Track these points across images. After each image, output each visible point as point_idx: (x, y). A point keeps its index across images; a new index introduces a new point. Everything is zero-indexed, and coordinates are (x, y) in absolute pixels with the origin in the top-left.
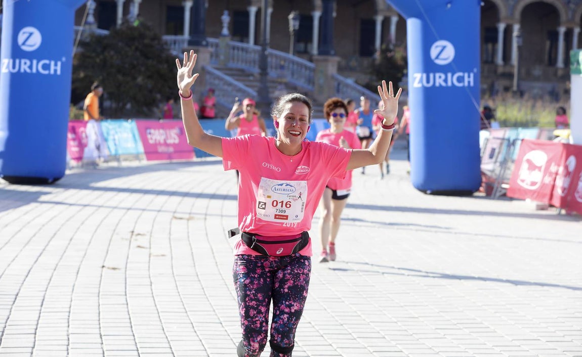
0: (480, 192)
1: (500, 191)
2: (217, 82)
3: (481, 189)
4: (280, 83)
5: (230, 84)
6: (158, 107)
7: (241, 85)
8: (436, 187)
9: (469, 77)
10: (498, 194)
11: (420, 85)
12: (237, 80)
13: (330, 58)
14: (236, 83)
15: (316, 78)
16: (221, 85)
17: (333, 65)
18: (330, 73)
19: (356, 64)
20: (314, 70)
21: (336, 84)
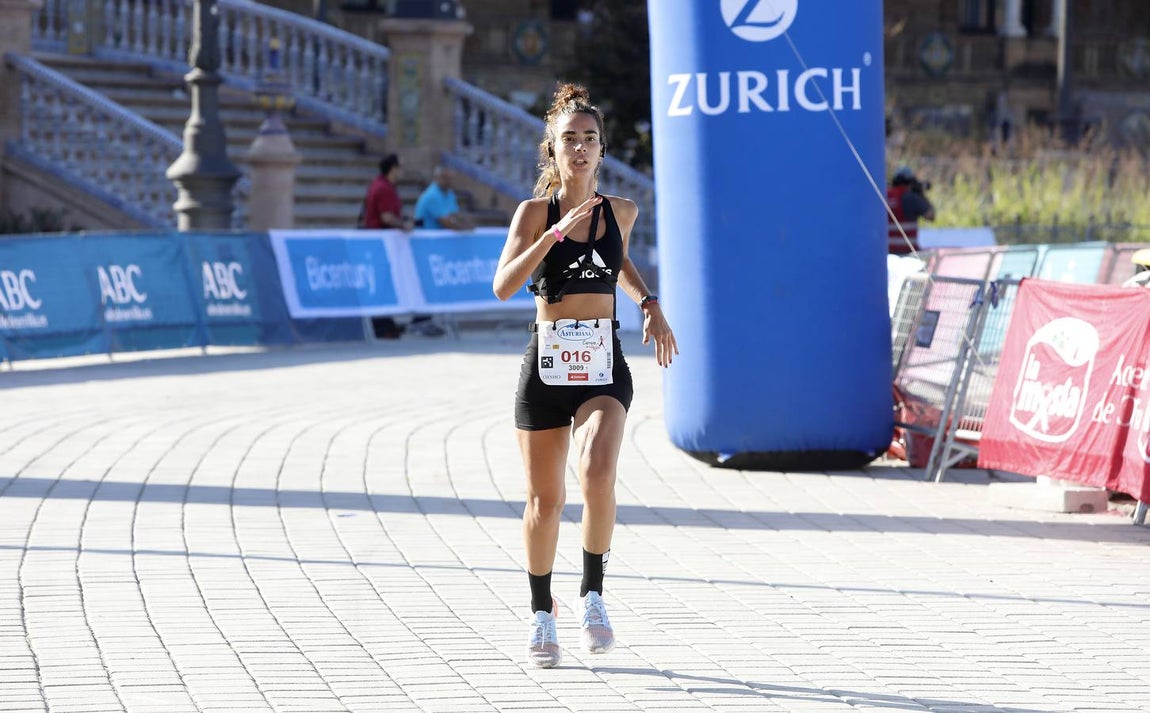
0: (894, 455)
1: (954, 452)
2: (57, 109)
3: (896, 444)
4: (270, 111)
5: (106, 118)
7: (137, 118)
8: (744, 443)
9: (847, 80)
10: (946, 462)
11: (688, 111)
12: (125, 103)
13: (438, 26)
15: (393, 94)
16: (73, 118)
17: (447, 49)
18: (437, 75)
19: (539, 45)
20: (385, 65)
21: (459, 112)
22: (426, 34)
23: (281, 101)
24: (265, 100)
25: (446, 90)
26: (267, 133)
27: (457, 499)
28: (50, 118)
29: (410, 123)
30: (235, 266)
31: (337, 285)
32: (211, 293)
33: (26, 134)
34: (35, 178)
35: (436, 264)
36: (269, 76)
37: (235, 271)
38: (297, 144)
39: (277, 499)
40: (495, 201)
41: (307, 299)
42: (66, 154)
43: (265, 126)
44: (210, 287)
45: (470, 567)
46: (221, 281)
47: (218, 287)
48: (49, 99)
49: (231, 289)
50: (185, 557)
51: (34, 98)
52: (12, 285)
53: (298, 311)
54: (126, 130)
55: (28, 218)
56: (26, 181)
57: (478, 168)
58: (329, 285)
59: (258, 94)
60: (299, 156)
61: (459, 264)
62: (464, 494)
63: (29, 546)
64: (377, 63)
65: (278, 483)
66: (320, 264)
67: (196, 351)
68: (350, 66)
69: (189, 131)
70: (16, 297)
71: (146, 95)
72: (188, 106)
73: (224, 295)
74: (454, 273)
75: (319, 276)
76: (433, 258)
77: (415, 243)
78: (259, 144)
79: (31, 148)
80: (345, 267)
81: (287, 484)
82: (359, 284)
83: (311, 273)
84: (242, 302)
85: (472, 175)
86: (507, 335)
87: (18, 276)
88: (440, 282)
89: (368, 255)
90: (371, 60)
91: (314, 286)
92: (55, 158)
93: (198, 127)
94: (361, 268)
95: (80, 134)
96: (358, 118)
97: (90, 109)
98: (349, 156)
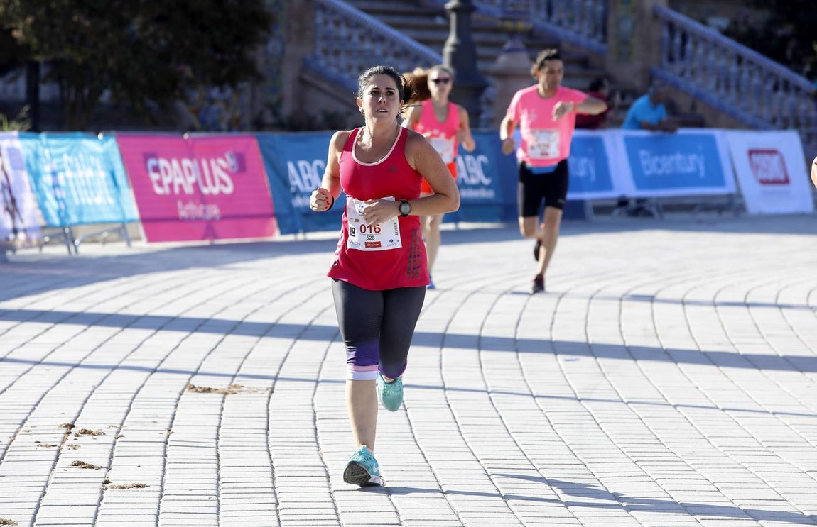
2: (344, 32)
4: (512, 34)
5: (381, 39)
6: (185, 99)
7: (406, 39)
12: (397, 27)
14: (395, 33)
15: (611, 20)
16: (355, 39)
18: (648, 4)
21: (665, 34)
23: (521, 25)
24: (508, 25)
25: (656, 16)
26: (510, 51)
27: (662, 348)
28: (337, 38)
29: (625, 43)
30: (482, 158)
32: (463, 180)
33: (319, 52)
34: (325, 86)
35: (645, 157)
37: (482, 163)
39: (517, 345)
40: (693, 107)
42: (349, 68)
43: (508, 45)
44: (462, 175)
45: (673, 404)
46: (472, 170)
47: (469, 174)
48: (337, 23)
49: (479, 176)
50: (442, 391)
51: (326, 23)
52: (307, 172)
54: (397, 49)
55: (320, 118)
56: (319, 89)
57: (681, 80)
59: (503, 19)
61: (664, 158)
62: (667, 345)
63: (320, 379)
65: (516, 333)
67: (451, 226)
69: (448, 49)
70: (309, 181)
71: (413, 21)
72: (446, 29)
73: (473, 181)
74: (659, 165)
76: (643, 153)
77: (628, 141)
78: (503, 60)
79: (322, 63)
81: (524, 334)
82: (582, 173)
84: (488, 187)
85: (676, 86)
86: (702, 216)
87: (311, 164)
88: (648, 173)
89: (590, 150)
92: (341, 71)
93: (455, 46)
94: (584, 160)
95: (361, 52)
96: (583, 39)
97: (369, 32)
98: (576, 70)
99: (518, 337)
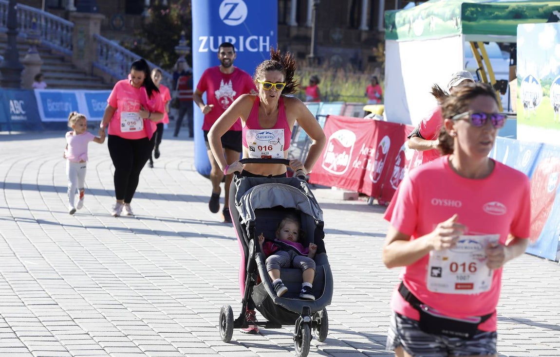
4: (32, 45)
9: (265, 41)
11: (206, 50)
13: (93, 16)
15: (75, 40)
17: (96, 24)
18: (91, 33)
19: (121, 23)
20: (72, 29)
21: (99, 47)
22: (88, 18)
23: (36, 41)
24: (30, 41)
25: (95, 38)
26: (31, 53)
29: (81, 50)
30: (21, 102)
31: (58, 110)
32: (13, 111)
35: (94, 103)
36: (32, 32)
37: (21, 104)
38: (42, 57)
41: (47, 114)
43: (30, 50)
44: (12, 109)
46: (17, 107)
47: (15, 109)
49: (19, 110)
53: (44, 119)
57: (106, 68)
58: (55, 110)
59: (28, 38)
60: (42, 62)
64: (69, 28)
66: (52, 102)
67: (7, 133)
68: (59, 29)
73: (17, 112)
74: (100, 107)
75: (52, 106)
76: (93, 101)
77: (86, 95)
78: (27, 57)
80: (61, 103)
82: (66, 110)
83: (49, 105)
84: (24, 115)
85: (104, 70)
88: (95, 110)
89: (70, 99)
90: (67, 27)
91: (50, 110)
94: (67, 104)
96: (62, 49)
98: (58, 62)
99: (23, 183)
